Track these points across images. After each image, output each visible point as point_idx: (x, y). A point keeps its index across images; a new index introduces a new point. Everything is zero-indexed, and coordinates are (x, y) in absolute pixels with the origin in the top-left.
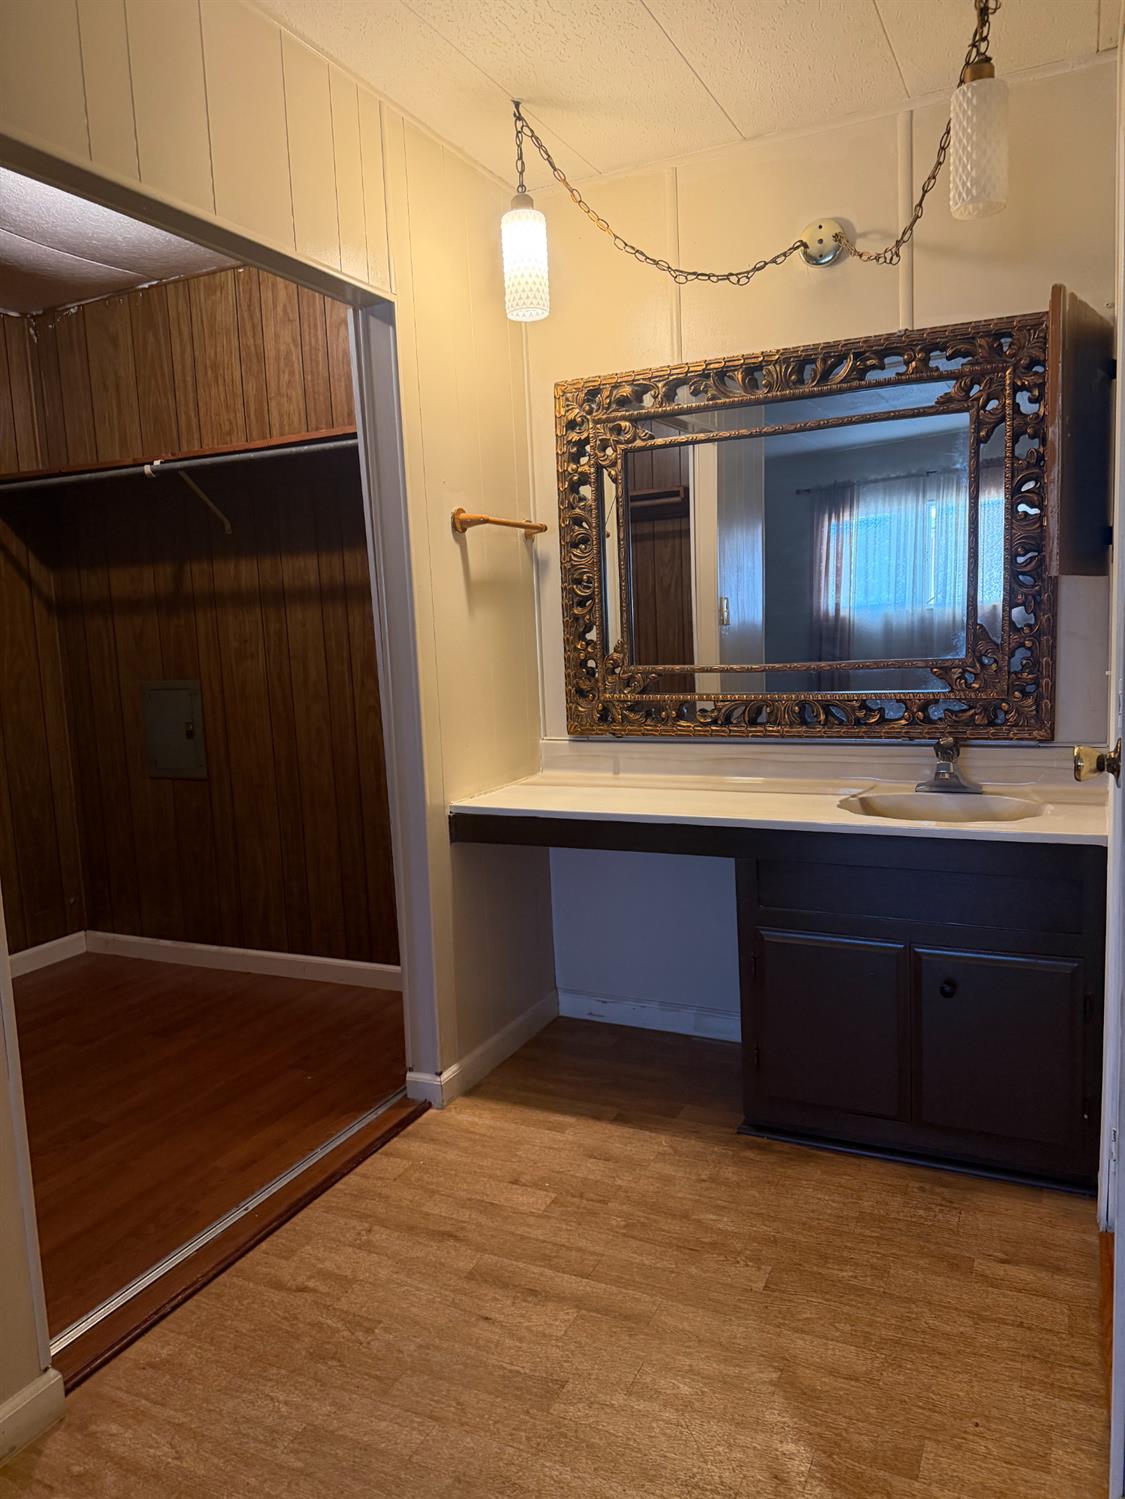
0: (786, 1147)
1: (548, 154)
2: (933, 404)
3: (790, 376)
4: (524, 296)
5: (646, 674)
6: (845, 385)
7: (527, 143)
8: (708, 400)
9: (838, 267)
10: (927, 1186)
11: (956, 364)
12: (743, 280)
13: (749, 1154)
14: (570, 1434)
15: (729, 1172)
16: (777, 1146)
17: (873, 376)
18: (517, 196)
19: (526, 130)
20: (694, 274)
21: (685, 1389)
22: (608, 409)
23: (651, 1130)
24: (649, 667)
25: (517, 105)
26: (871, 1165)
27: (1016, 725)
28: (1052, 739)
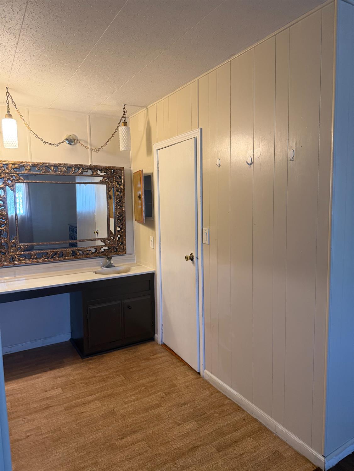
0: (96, 357)
1: (15, 104)
2: (98, 182)
3: (66, 170)
4: (9, 143)
5: (24, 246)
6: (80, 175)
7: (9, 99)
8: (43, 172)
9: (74, 146)
10: (129, 351)
11: (103, 174)
12: (57, 146)
13: (90, 361)
14: (126, 414)
15: (91, 366)
16: (93, 357)
17: (85, 173)
18: (7, 114)
19: (9, 96)
20: (47, 142)
21: (134, 398)
22: (11, 170)
23: (63, 367)
24: (26, 244)
25: (7, 88)
26: (115, 352)
27: (120, 251)
28: (126, 254)
